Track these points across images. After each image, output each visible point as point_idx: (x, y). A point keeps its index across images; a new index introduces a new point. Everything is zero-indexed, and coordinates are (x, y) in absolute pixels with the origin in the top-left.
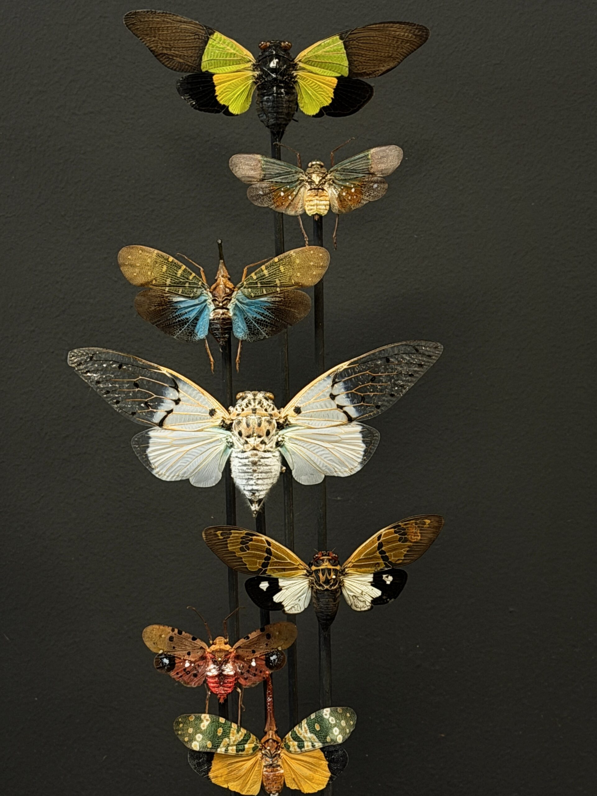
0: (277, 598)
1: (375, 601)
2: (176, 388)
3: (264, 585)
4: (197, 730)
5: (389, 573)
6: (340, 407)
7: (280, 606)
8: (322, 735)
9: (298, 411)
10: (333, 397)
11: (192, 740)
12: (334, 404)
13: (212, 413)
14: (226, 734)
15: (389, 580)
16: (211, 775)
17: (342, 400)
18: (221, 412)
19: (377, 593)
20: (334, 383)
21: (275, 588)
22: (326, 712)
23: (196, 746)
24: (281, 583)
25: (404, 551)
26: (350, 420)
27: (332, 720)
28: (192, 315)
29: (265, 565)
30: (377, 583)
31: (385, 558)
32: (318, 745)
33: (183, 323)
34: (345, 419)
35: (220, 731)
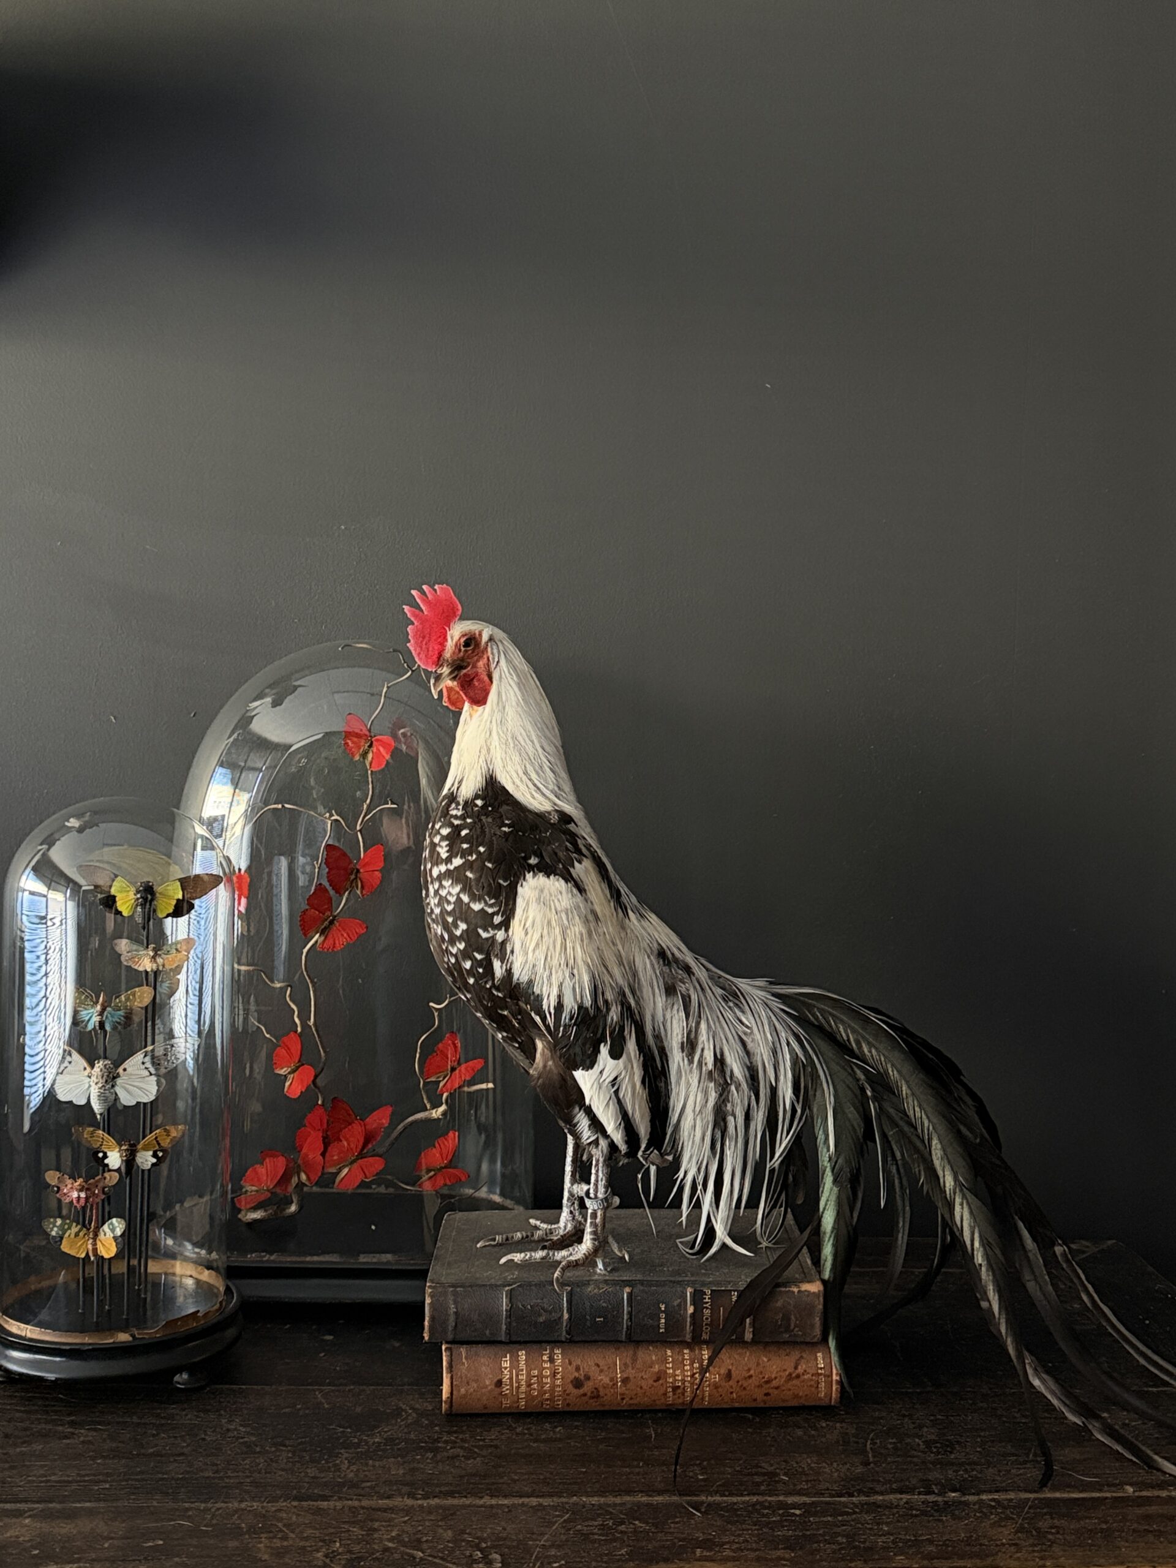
0: (106, 1161)
1: (153, 1165)
2: (70, 1055)
3: (101, 1155)
4: (55, 1226)
5: (161, 1151)
6: (146, 1068)
7: (107, 1165)
8: (113, 1230)
9: (125, 1070)
10: (143, 1063)
11: (52, 1230)
12: (144, 1067)
13: (85, 1069)
14: (69, 1228)
15: (160, 1154)
16: (62, 1247)
17: (148, 1065)
18: (88, 1069)
19: (154, 1160)
20: (145, 1056)
21: (105, 1156)
22: (114, 1220)
23: (54, 1233)
24: (109, 1154)
25: (168, 1141)
26: (151, 1074)
27: (116, 1224)
28: (87, 1018)
29: (101, 1145)
30: (155, 1155)
31: (159, 1144)
32: (112, 1235)
33: (83, 1022)
34: (147, 1073)
35: (66, 1227)
